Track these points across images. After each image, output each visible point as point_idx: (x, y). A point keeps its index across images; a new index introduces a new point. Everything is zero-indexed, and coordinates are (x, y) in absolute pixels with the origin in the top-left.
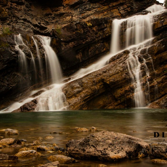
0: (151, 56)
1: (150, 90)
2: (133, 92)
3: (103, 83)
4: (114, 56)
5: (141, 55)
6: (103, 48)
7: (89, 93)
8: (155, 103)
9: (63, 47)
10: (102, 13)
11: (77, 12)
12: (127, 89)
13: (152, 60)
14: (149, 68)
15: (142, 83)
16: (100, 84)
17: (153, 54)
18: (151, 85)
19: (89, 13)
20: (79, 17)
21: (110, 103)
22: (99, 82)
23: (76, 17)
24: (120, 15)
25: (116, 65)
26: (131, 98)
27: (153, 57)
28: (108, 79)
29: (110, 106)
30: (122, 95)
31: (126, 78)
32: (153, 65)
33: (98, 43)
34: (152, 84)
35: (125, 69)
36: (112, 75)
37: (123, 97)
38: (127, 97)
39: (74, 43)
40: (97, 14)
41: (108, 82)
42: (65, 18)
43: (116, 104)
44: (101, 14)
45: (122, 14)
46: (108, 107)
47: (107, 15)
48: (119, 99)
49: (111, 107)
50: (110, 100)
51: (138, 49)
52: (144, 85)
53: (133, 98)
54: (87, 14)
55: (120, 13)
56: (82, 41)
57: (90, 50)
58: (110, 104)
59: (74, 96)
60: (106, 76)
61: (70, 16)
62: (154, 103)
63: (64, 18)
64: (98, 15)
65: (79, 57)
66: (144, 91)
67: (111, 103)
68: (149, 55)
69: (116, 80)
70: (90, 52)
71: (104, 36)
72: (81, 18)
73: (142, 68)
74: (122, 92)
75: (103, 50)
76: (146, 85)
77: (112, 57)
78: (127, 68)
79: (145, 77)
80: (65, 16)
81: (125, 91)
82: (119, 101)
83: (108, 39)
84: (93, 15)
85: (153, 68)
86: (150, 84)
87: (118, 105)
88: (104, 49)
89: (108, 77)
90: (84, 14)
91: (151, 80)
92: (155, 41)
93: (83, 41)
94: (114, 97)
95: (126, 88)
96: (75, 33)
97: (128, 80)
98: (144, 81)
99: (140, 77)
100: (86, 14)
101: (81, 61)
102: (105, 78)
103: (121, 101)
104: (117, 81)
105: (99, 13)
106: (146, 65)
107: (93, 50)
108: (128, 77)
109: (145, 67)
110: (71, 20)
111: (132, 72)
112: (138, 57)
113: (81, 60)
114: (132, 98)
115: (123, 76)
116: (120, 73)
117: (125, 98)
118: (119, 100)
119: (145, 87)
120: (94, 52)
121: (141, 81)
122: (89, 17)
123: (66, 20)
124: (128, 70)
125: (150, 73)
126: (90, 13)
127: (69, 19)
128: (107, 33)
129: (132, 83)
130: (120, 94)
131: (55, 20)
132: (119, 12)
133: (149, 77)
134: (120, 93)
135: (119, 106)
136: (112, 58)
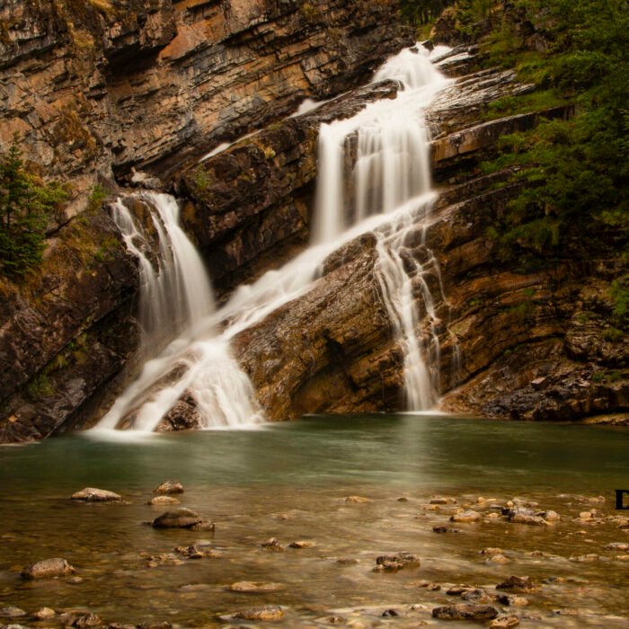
0: (435, 255)
1: (442, 360)
2: (401, 368)
3: (326, 341)
4: (337, 252)
5: (409, 250)
6: (295, 220)
7: (299, 371)
8: (454, 399)
9: (213, 229)
10: (256, 80)
11: (187, 79)
12: (386, 358)
13: (437, 267)
14: (432, 290)
15: (422, 338)
16: (319, 344)
17: (440, 248)
18: (443, 346)
19: (221, 83)
20: (194, 97)
21: (339, 398)
22: (317, 338)
23: (186, 96)
24: (305, 87)
25: (349, 283)
26: (396, 384)
27: (441, 257)
28: (340, 331)
29: (339, 405)
30: (373, 376)
31: (382, 326)
32: (441, 283)
33: (284, 206)
34: (447, 342)
35: (377, 297)
36: (347, 319)
37: (375, 379)
38: (388, 380)
39: (236, 213)
40: (242, 84)
41: (340, 340)
42: (159, 103)
43: (354, 399)
44: (253, 84)
45: (312, 82)
46: (335, 408)
47: (270, 88)
48: (363, 385)
49: (341, 408)
50: (339, 387)
51: (398, 229)
52: (425, 344)
53: (403, 383)
54: (216, 85)
55: (307, 79)
56: (253, 206)
57: (263, 228)
58: (340, 401)
59: (267, 383)
60: (332, 320)
61: (172, 96)
62: (451, 397)
63: (156, 103)
64: (245, 86)
65: (234, 249)
66: (427, 364)
67: (342, 397)
68: (428, 250)
69: (360, 333)
70: (263, 233)
71: (300, 185)
72: (197, 100)
73: (417, 292)
74: (372, 365)
75: (295, 227)
76: (432, 347)
77: (332, 255)
78: (381, 294)
79: (425, 320)
80: (159, 97)
81: (380, 362)
82: (363, 393)
83: (308, 191)
84: (230, 89)
85: (442, 292)
86: (441, 341)
87: (361, 402)
88: (300, 225)
89: (339, 325)
90: (205, 87)
91: (442, 331)
92: (440, 205)
93: (256, 207)
94: (350, 378)
95: (382, 355)
96: (239, 185)
97: (387, 333)
98: (425, 333)
99: (414, 321)
100: (211, 86)
101: (238, 264)
102: (331, 325)
103: (368, 391)
104: (362, 335)
105: (248, 81)
106: (424, 282)
107: (270, 227)
108: (387, 322)
109: (423, 290)
110: (175, 109)
111: (392, 304)
112: (401, 256)
113: (238, 258)
114: (399, 383)
115: (375, 318)
116: (367, 311)
117: (381, 384)
118: (364, 388)
119: (428, 350)
120: (274, 233)
121: (417, 334)
122: (219, 95)
123: (162, 110)
124: (383, 301)
125: (436, 308)
126: (221, 80)
127: (169, 107)
128: (306, 175)
129: (395, 339)
130: (368, 371)
131: (135, 114)
132: (303, 77)
133: (437, 320)
134: (366, 368)
135: (362, 405)
136: (332, 258)
